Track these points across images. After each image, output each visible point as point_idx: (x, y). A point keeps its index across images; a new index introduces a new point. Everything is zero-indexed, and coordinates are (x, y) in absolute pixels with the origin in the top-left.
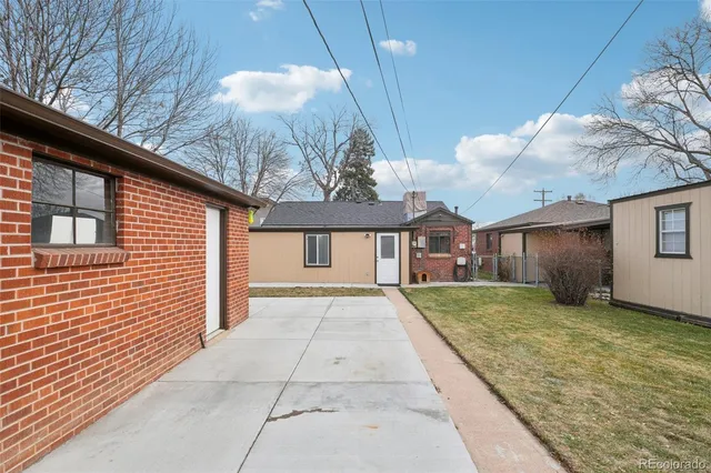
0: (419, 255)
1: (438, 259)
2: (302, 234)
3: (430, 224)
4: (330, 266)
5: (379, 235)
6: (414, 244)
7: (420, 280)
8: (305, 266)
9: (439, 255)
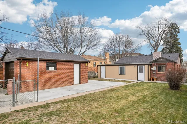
0: (154, 72)
1: (160, 74)
2: (118, 66)
3: (158, 62)
4: (125, 75)
5: (139, 66)
6: (152, 69)
7: (152, 80)
8: (119, 75)
9: (161, 73)
